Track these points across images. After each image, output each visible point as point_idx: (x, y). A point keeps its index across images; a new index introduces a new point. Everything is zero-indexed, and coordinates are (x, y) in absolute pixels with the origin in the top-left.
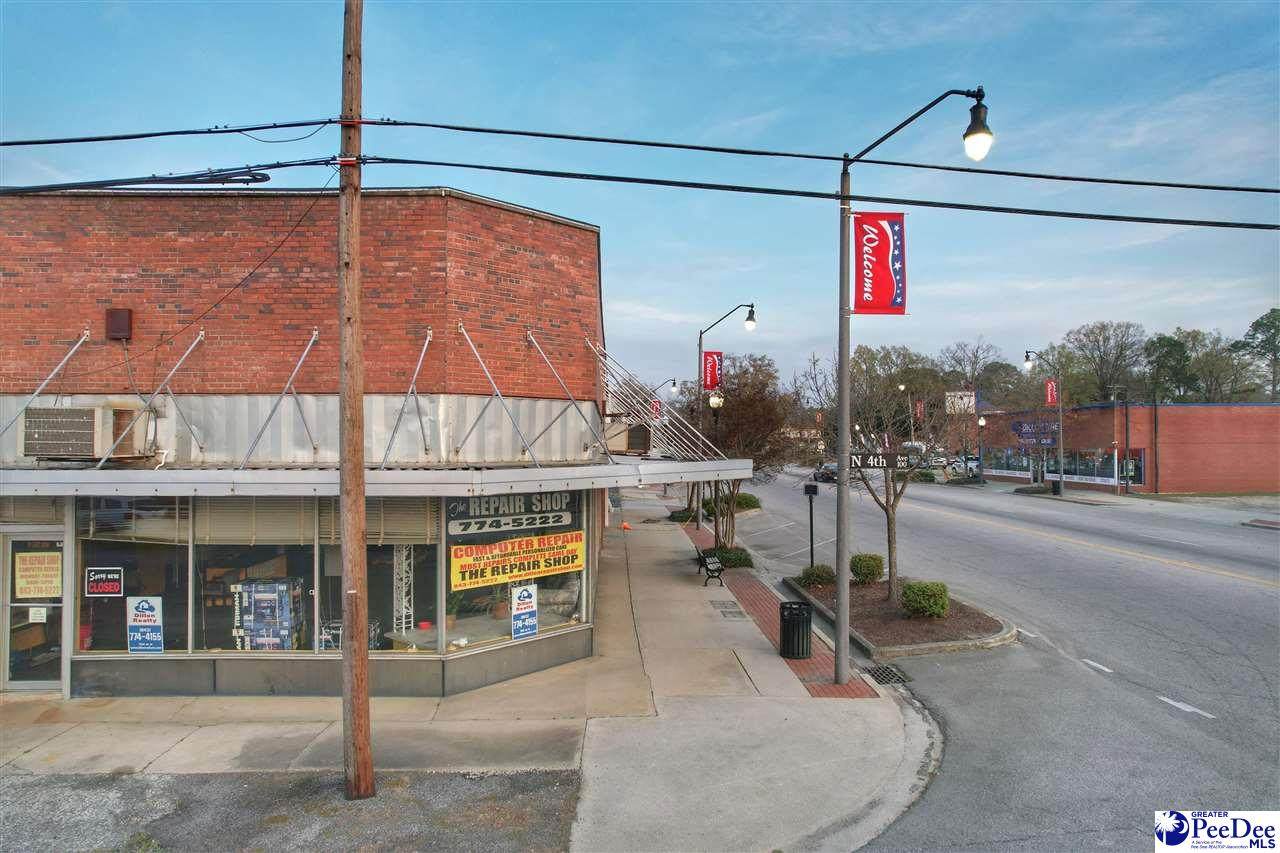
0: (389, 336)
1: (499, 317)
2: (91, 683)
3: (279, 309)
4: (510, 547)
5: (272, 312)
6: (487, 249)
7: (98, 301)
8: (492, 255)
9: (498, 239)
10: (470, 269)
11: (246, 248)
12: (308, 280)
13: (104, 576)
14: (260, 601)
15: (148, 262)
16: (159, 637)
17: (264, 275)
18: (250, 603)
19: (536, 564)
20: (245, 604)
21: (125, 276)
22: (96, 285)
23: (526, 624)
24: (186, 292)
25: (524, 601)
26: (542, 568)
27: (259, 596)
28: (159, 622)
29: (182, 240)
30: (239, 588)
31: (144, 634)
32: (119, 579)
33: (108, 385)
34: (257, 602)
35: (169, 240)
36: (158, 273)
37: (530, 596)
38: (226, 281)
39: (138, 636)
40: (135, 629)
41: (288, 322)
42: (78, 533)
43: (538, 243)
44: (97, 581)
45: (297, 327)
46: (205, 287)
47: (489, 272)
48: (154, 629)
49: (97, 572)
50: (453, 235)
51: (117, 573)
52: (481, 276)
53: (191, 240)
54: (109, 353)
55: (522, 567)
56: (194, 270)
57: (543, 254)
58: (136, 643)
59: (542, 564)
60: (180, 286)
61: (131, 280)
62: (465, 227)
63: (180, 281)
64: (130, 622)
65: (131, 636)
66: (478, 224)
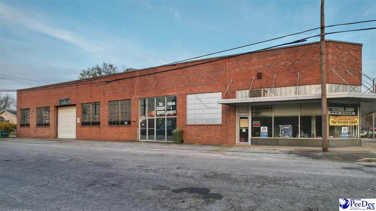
0: (315, 73)
1: (339, 67)
2: (255, 143)
3: (291, 69)
4: (341, 118)
5: (290, 70)
6: (337, 52)
7: (255, 72)
8: (338, 53)
9: (339, 49)
10: (333, 56)
11: (284, 58)
12: (297, 63)
13: (256, 123)
14: (286, 128)
15: (264, 63)
16: (267, 134)
17: (288, 63)
18: (283, 129)
19: (347, 122)
20: (282, 129)
21: (260, 67)
22: (255, 69)
23: (345, 135)
24: (272, 68)
25: (345, 130)
26: (349, 123)
27: (286, 127)
28: (267, 132)
29: (271, 58)
30: (281, 126)
31: (264, 134)
32: (259, 124)
33: (257, 87)
34: (285, 129)
35: (269, 59)
36: (266, 65)
37: (346, 129)
38: (280, 65)
39: (263, 134)
40: (262, 133)
41: (293, 72)
42: (252, 115)
43: (348, 49)
44: (255, 124)
45: (295, 73)
46: (276, 67)
47: (337, 57)
48: (266, 133)
49: (255, 122)
50: (330, 50)
51: (259, 122)
52: (336, 58)
53: (273, 58)
54: (257, 81)
55: (344, 123)
56: (274, 64)
57: (349, 52)
58: (262, 135)
59: (349, 122)
60: (271, 67)
61: (261, 67)
62: (332, 48)
63: (271, 66)
64: (261, 132)
65: (261, 134)
66: (335, 47)
